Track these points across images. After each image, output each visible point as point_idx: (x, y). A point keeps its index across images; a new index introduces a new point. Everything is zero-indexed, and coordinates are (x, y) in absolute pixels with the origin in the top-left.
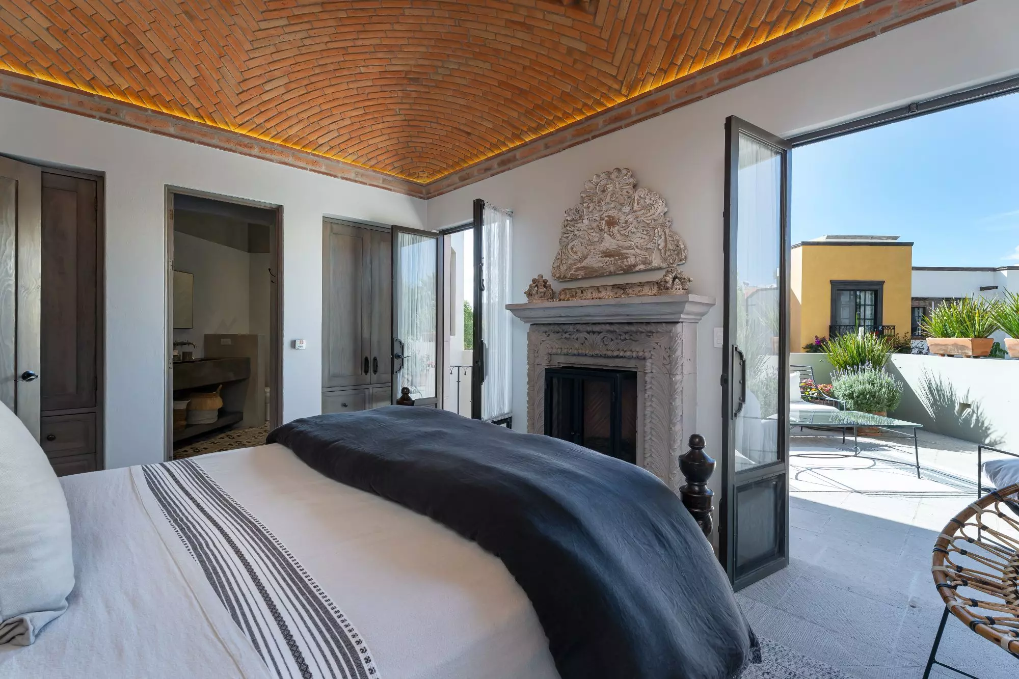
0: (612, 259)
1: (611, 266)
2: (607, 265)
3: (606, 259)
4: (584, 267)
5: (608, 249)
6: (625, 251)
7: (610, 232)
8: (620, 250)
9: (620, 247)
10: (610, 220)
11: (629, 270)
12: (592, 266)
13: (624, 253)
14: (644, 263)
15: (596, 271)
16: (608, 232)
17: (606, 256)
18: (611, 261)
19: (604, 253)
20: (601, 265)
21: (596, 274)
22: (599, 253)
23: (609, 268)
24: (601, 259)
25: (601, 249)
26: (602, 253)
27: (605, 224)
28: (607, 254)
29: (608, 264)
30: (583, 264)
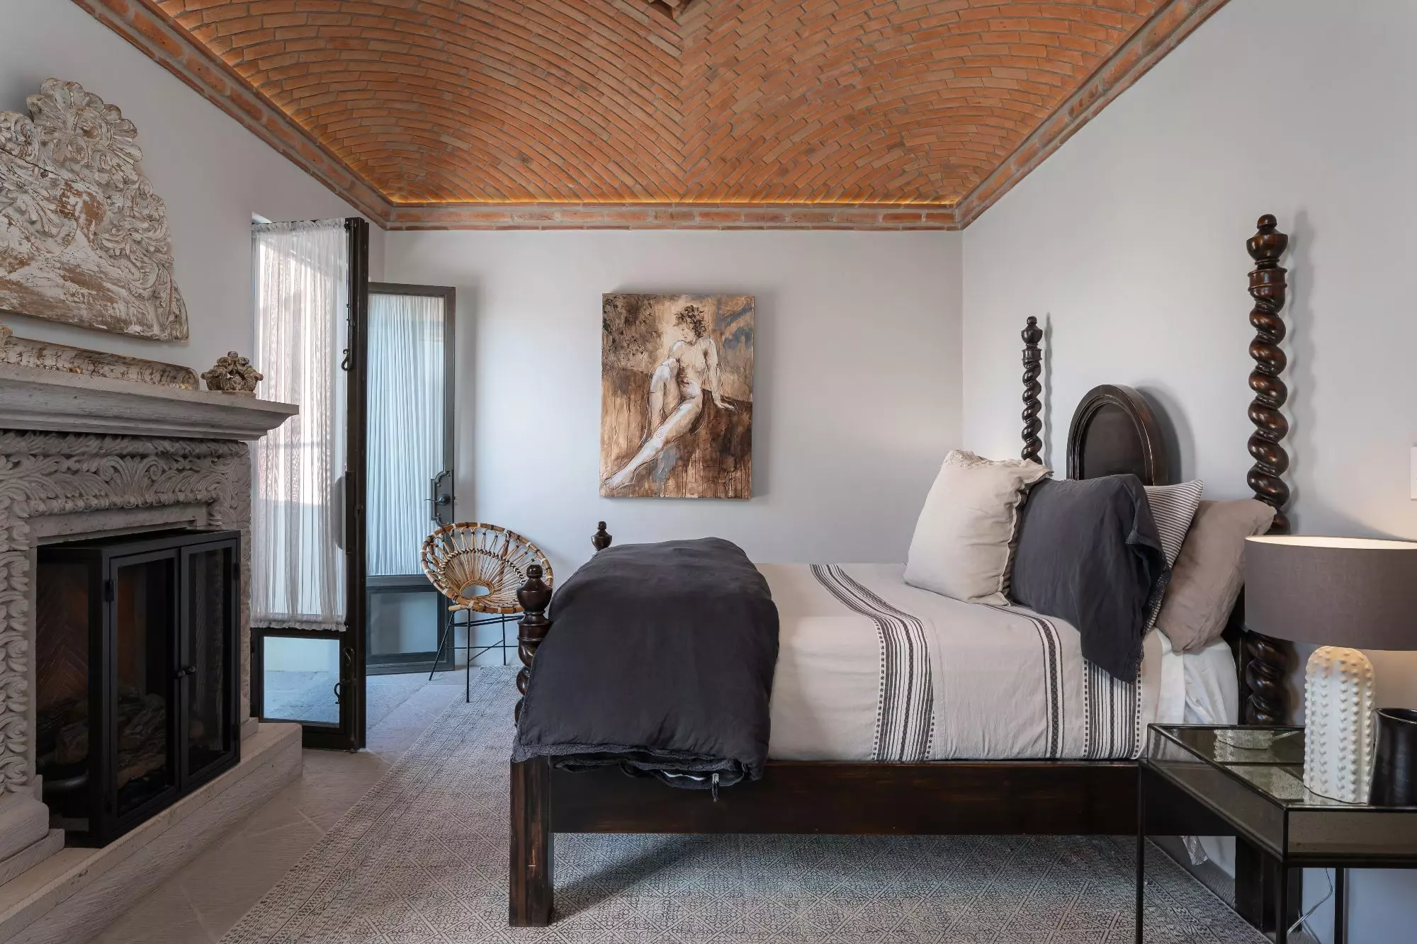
0: (85, 291)
1: (83, 306)
2: (75, 302)
3: (73, 287)
4: (18, 284)
5: (79, 266)
6: (108, 285)
7: (88, 230)
8: (101, 278)
9: (102, 272)
10: (93, 204)
11: (116, 329)
12: (39, 289)
13: (108, 290)
14: (140, 323)
15: (51, 307)
16: (86, 231)
17: (73, 281)
18: (83, 295)
19: (69, 270)
20: (58, 293)
21: (49, 313)
22: (58, 265)
23: (79, 309)
24: (61, 281)
25: (64, 259)
26: (65, 269)
27: (82, 208)
28: (74, 275)
29: (76, 299)
30: (14, 277)
